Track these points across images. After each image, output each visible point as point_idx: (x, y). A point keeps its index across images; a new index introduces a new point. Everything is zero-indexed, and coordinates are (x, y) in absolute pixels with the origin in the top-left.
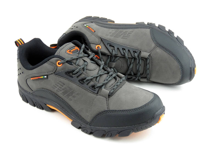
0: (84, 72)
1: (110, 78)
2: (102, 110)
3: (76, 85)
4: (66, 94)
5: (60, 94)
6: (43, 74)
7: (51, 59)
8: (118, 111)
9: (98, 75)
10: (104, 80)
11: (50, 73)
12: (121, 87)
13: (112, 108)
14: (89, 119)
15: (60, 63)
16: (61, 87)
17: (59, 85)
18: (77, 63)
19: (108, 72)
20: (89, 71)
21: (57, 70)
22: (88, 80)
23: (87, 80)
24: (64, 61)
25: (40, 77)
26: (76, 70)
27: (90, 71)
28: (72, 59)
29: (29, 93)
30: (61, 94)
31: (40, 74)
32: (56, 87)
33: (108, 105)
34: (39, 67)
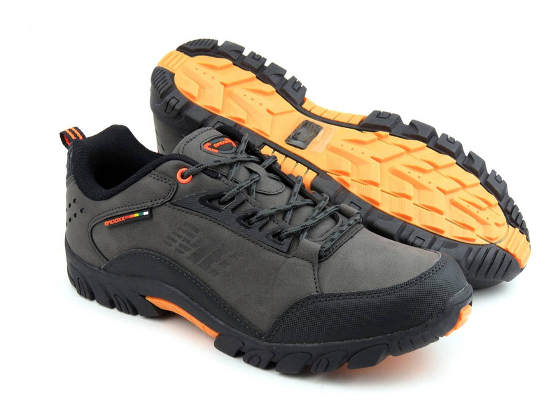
0: (252, 198)
1: (322, 215)
2: (303, 294)
3: (230, 232)
4: (204, 259)
5: (185, 259)
6: (140, 207)
7: (163, 165)
8: (347, 295)
9: (290, 206)
10: (304, 218)
11: (158, 201)
12: (352, 237)
13: (328, 288)
14: (264, 324)
15: (185, 175)
16: (188, 238)
17: (184, 235)
18: (232, 175)
19: (314, 202)
20: (262, 195)
21: (178, 192)
22: (262, 218)
23: (260, 217)
24: (197, 167)
25: (131, 216)
26: (230, 192)
27: (266, 196)
28: (218, 164)
29: (96, 269)
30: (188, 258)
31: (131, 207)
32: (176, 242)
33: (318, 280)
34: (128, 190)
